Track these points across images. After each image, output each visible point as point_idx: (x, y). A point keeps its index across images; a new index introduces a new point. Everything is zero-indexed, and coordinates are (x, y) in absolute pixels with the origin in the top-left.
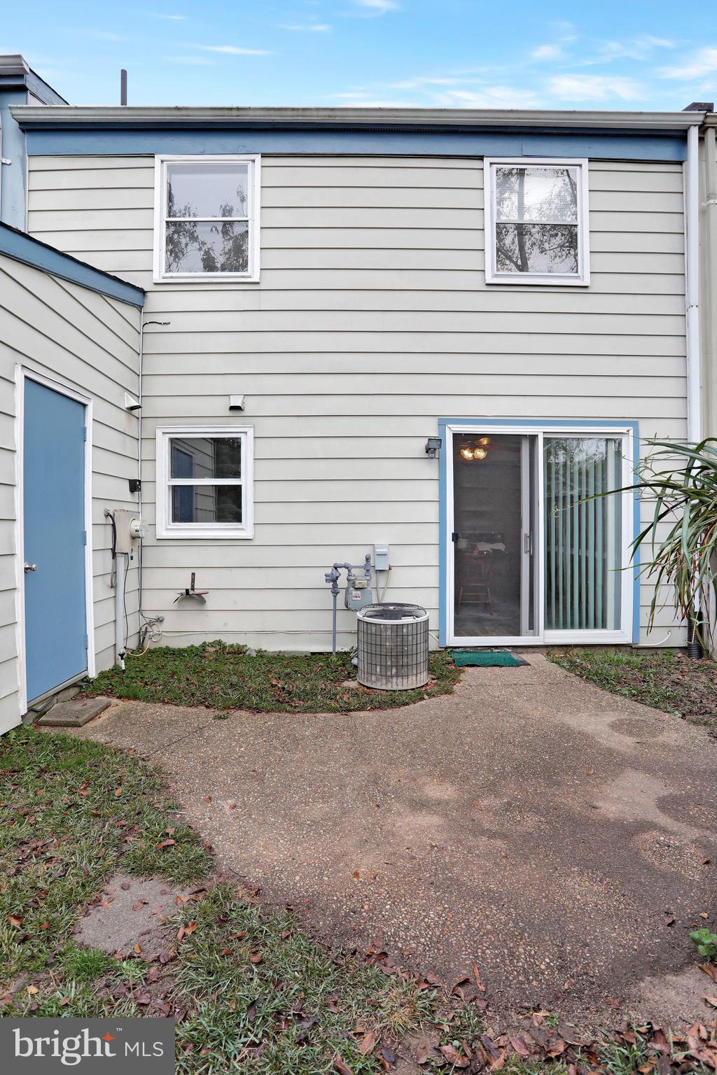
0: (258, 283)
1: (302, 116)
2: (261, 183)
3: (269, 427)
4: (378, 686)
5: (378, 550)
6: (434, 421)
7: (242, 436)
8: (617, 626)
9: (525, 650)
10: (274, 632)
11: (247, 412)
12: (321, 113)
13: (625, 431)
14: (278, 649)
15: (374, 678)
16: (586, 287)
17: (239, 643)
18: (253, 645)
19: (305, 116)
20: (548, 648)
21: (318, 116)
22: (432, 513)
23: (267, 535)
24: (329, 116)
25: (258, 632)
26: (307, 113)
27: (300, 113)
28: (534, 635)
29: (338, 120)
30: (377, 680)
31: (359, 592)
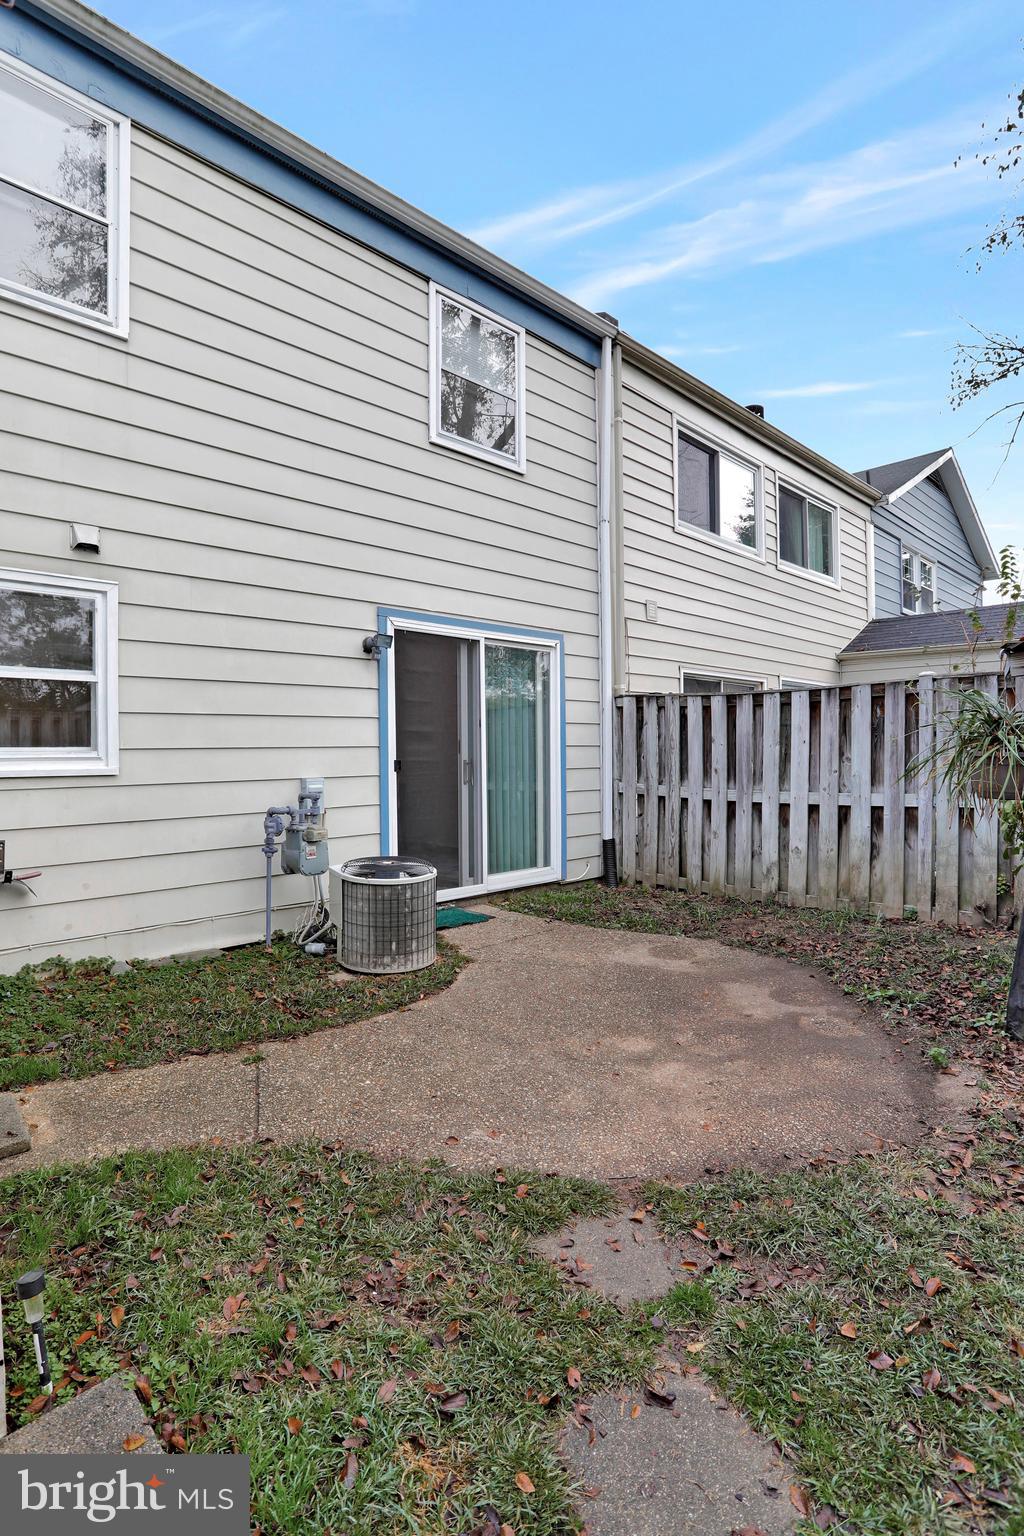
0: (125, 341)
1: (214, 100)
2: (132, 170)
3: (146, 589)
4: (395, 969)
5: (311, 786)
6: (372, 610)
7: (98, 598)
8: (547, 863)
9: (468, 903)
10: (154, 928)
11: (105, 556)
12: (243, 113)
13: (553, 645)
14: (167, 953)
15: (387, 960)
16: (521, 475)
17: (92, 955)
18: (120, 954)
19: (218, 103)
20: (490, 897)
21: (237, 114)
22: (368, 734)
23: (145, 768)
24: (254, 124)
25: (128, 932)
26: (222, 100)
27: (212, 94)
28: (474, 884)
29: (264, 137)
30: (393, 961)
31: (314, 847)
